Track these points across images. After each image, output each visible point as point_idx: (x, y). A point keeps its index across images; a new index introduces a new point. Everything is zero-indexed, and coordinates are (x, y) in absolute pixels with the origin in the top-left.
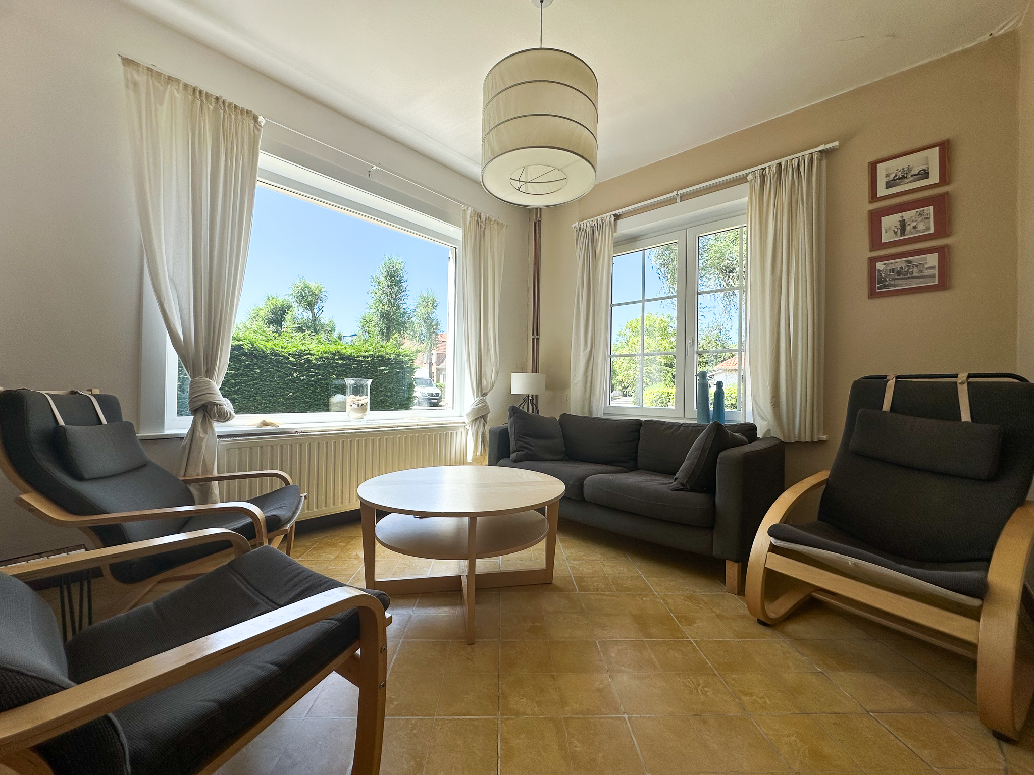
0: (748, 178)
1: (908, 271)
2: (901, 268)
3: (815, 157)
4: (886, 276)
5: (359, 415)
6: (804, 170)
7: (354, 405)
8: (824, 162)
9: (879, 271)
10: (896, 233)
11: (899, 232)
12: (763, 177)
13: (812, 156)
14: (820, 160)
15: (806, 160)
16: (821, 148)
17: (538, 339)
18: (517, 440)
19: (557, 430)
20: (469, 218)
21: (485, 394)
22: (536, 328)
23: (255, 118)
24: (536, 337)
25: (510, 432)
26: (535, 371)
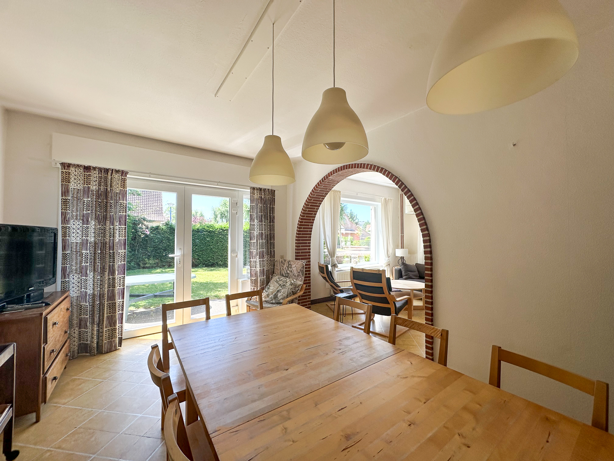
5: (356, 265)
7: (354, 262)
17: (403, 236)
18: (405, 273)
19: (415, 269)
20: (383, 201)
21: (389, 257)
22: (402, 232)
23: (340, 192)
24: (403, 235)
25: (402, 270)
26: (402, 247)
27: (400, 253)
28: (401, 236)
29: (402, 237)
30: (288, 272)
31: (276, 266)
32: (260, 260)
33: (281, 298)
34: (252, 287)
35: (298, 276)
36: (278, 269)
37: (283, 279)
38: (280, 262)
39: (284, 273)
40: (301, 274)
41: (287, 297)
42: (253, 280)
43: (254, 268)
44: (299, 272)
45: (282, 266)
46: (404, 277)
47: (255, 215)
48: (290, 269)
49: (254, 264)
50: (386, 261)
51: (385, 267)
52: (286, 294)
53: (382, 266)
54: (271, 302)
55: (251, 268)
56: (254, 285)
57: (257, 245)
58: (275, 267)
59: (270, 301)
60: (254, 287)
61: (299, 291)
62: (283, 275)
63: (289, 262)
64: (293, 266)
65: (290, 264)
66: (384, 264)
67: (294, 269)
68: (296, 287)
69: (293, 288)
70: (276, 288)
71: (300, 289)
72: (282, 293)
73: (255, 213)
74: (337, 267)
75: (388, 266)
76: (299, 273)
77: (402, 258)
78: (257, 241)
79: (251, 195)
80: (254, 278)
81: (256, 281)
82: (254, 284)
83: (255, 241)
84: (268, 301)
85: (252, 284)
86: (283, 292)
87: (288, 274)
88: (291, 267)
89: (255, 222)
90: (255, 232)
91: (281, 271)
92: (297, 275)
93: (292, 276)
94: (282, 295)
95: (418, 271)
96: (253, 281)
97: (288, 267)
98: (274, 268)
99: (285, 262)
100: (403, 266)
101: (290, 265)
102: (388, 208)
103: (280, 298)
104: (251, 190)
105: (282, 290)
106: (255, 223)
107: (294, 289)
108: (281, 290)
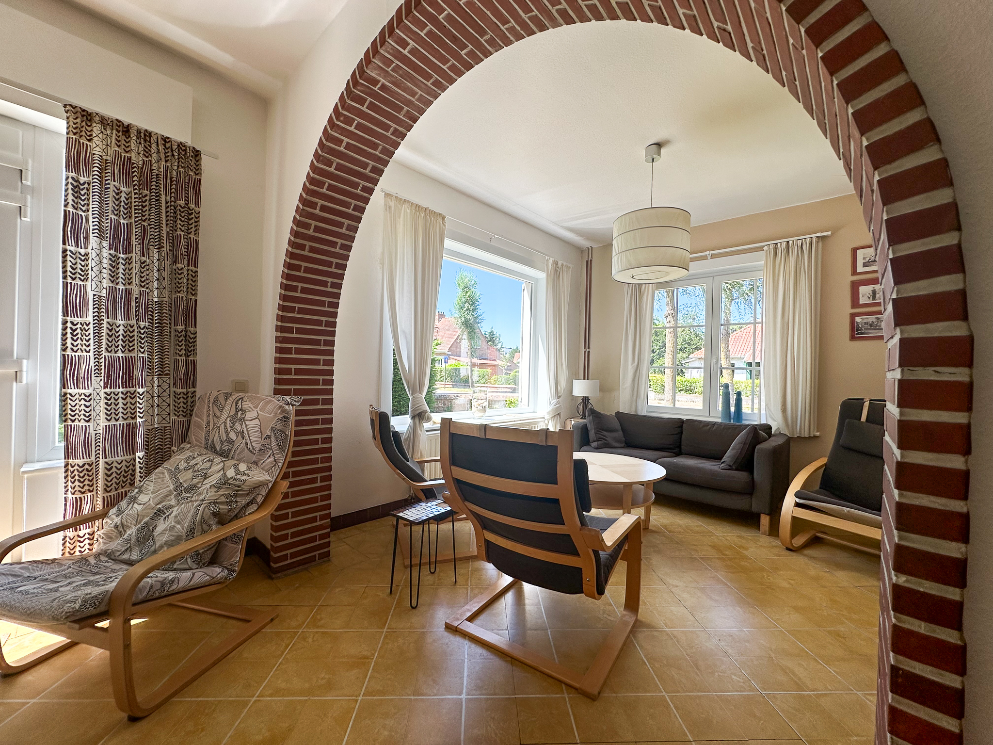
0: (764, 248)
1: (877, 324)
2: (873, 322)
3: (814, 240)
4: (862, 326)
5: (481, 414)
6: (806, 248)
8: (820, 244)
9: (858, 323)
10: (869, 298)
11: (871, 298)
12: (776, 249)
13: (812, 240)
14: (817, 242)
15: (808, 242)
16: (819, 234)
17: (589, 352)
18: (596, 433)
19: (616, 424)
20: (550, 266)
21: (560, 397)
22: (588, 344)
23: (444, 218)
24: (588, 350)
25: (589, 427)
26: (586, 377)
27: (580, 389)
28: (585, 352)
29: (587, 355)
30: (233, 435)
31: (197, 416)
32: (108, 390)
33: (166, 543)
34: (69, 495)
35: (262, 450)
36: (200, 427)
37: (200, 464)
38: (209, 401)
39: (216, 439)
40: (274, 444)
41: (191, 533)
42: (76, 467)
43: (83, 423)
44: (269, 437)
45: (215, 415)
46: (594, 444)
47: (91, 220)
48: (238, 427)
49: (83, 407)
50: (552, 407)
51: (550, 421)
52: (186, 525)
53: (544, 418)
54: (126, 556)
55: (70, 423)
56: (77, 488)
57: (98, 334)
58: (194, 418)
59: (123, 553)
60: (78, 495)
61: (254, 507)
62: (215, 448)
63: (238, 401)
64: (249, 415)
65: (241, 410)
66: (548, 413)
67: (252, 425)
68: (236, 495)
69: (223, 499)
70: (157, 500)
71: (260, 499)
72: (171, 522)
73: (90, 213)
74: (429, 419)
75: (556, 418)
76: (268, 441)
77: (586, 400)
78: (98, 320)
79: (71, 135)
80: (80, 462)
81: (88, 471)
82: (77, 483)
83: (90, 319)
84: (113, 552)
85: (69, 484)
86: (176, 517)
87: (231, 442)
88: (242, 420)
89: (90, 248)
90: (89, 283)
91: (208, 433)
92: (257, 446)
93: (243, 450)
94: (172, 528)
95: (622, 430)
96: (76, 473)
97: (233, 419)
98: (189, 422)
99: (226, 400)
100: (591, 417)
101: (240, 413)
102: (561, 285)
103: (160, 540)
104: (71, 119)
105: (175, 509)
106: (89, 250)
107: (227, 503)
108: (171, 507)
